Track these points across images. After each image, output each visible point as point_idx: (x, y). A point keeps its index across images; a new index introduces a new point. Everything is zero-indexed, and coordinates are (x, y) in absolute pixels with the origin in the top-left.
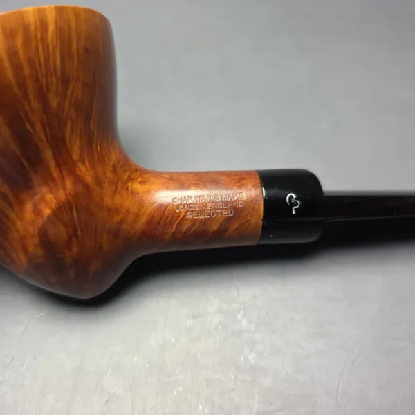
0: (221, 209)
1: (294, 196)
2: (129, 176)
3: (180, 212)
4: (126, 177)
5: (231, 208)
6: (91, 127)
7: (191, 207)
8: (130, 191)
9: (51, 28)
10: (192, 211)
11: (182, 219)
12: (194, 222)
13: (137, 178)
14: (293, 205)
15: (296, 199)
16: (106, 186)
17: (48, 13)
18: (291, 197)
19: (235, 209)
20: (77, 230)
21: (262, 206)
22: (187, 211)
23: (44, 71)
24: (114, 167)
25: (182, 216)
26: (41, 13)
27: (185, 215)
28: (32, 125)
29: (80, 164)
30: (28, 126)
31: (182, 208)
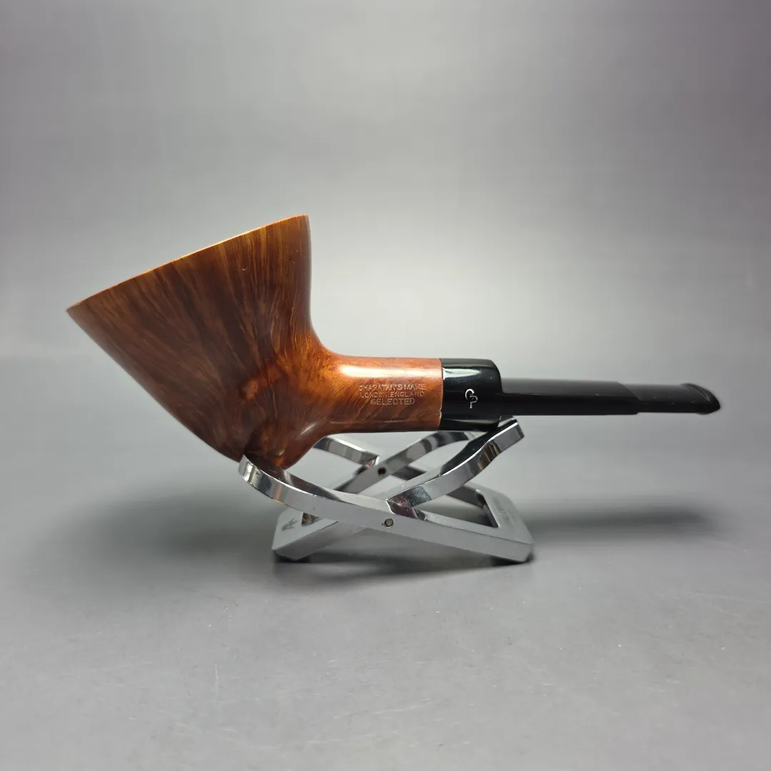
0: (403, 397)
1: (473, 392)
2: (321, 364)
3: (365, 399)
4: (318, 365)
5: (412, 397)
6: (290, 323)
7: (376, 395)
8: (321, 379)
9: (264, 246)
10: (376, 399)
11: (367, 404)
12: (377, 408)
13: (327, 366)
14: (470, 400)
15: (474, 394)
16: (302, 373)
17: (261, 234)
18: (470, 392)
19: (416, 398)
20: (274, 412)
21: (442, 397)
22: (372, 398)
23: (256, 283)
24: (309, 355)
25: (367, 401)
26: (256, 233)
27: (369, 401)
28: (245, 327)
29: (280, 356)
30: (242, 327)
31: (367, 395)
